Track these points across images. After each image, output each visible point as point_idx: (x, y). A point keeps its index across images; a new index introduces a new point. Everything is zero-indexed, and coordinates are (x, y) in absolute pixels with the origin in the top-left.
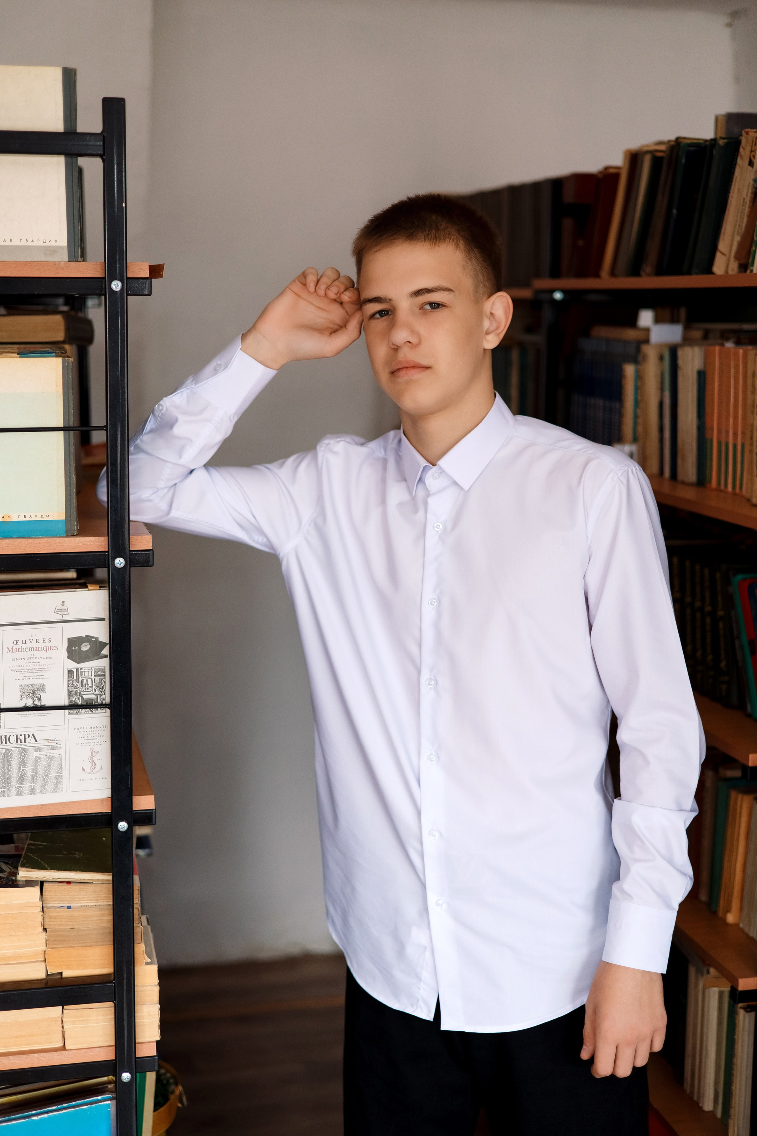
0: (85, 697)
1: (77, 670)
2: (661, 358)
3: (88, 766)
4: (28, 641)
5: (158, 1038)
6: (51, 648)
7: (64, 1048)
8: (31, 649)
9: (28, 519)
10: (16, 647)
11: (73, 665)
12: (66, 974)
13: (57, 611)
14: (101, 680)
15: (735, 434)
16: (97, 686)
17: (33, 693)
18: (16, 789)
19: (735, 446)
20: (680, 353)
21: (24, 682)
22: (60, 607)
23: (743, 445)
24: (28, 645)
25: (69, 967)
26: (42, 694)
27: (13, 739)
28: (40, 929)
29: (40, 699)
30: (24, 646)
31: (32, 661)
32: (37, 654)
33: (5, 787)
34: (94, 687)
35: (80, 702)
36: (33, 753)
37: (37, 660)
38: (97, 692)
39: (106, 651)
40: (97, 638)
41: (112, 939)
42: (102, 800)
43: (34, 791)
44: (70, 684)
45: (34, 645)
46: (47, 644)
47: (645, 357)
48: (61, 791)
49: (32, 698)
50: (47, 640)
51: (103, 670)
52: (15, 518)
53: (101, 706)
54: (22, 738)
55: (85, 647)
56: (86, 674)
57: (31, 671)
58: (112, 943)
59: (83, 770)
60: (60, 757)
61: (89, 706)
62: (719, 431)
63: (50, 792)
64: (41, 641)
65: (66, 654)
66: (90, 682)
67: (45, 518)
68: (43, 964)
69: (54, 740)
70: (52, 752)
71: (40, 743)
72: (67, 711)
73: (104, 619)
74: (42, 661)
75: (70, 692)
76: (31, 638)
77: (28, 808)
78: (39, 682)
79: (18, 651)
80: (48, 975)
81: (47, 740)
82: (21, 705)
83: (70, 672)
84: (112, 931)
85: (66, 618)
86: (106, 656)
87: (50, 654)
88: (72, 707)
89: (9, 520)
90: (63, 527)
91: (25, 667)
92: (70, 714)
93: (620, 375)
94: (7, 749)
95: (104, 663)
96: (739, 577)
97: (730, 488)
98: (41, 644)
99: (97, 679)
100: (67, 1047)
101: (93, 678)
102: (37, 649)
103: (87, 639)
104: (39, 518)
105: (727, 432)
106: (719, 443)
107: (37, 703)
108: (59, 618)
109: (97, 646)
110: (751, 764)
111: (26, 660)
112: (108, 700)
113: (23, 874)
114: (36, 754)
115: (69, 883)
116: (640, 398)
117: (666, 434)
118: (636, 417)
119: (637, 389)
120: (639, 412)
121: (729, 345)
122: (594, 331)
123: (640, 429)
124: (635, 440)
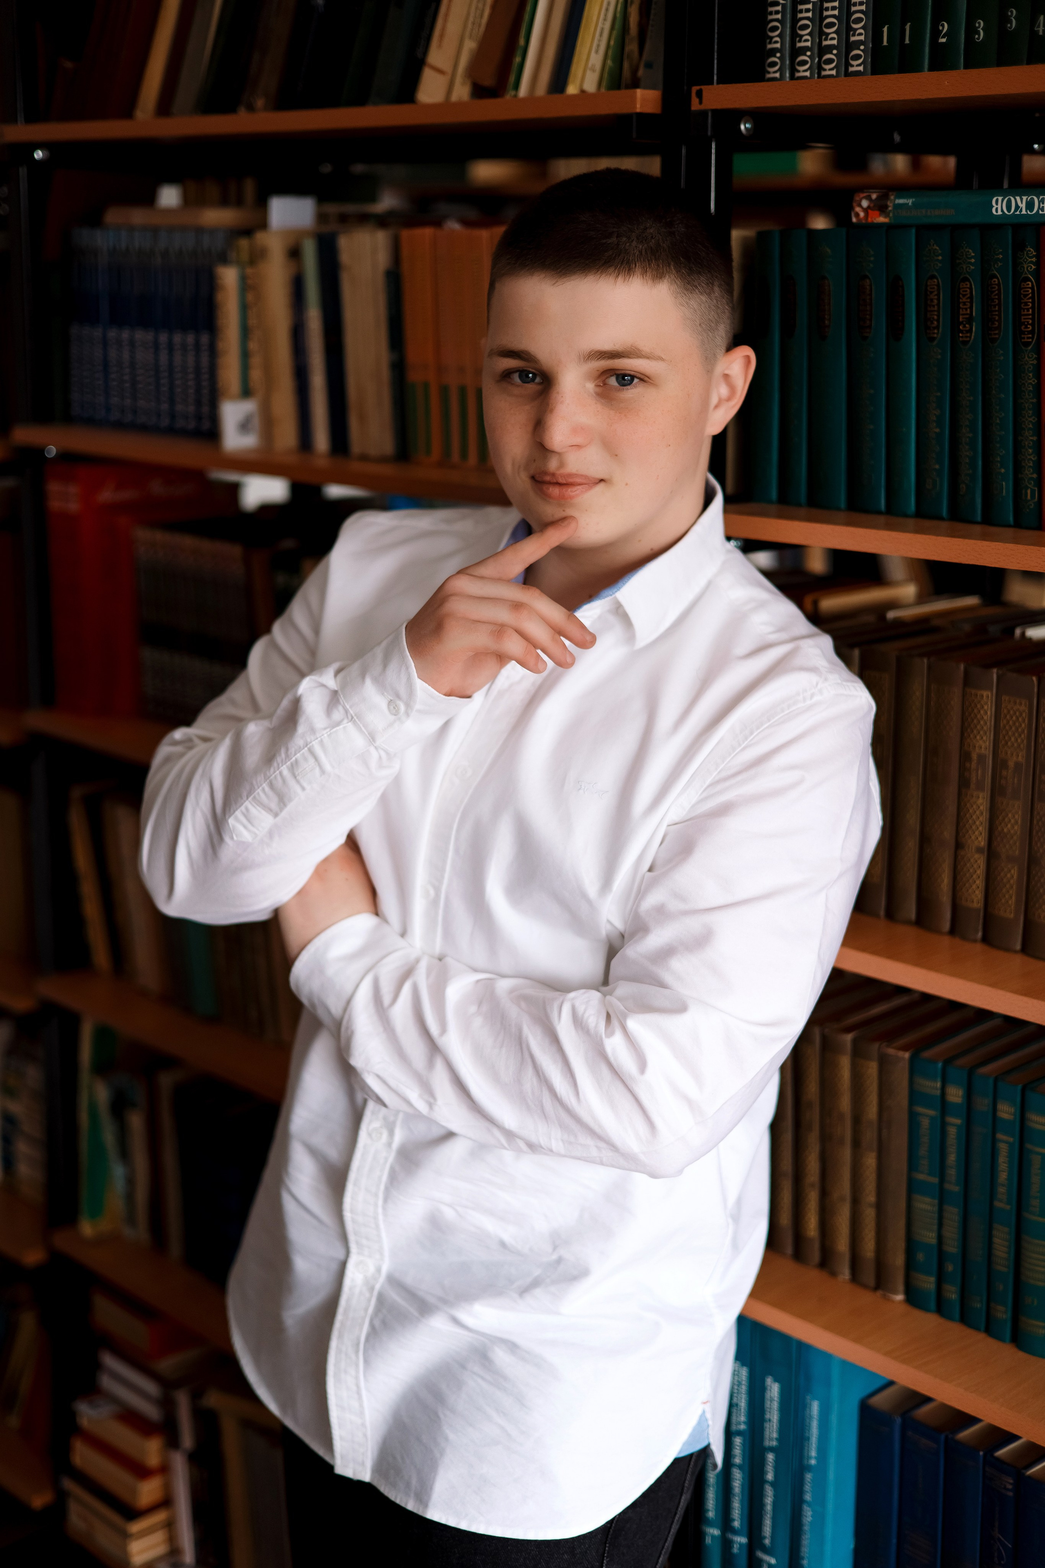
2: (296, 253)
20: (340, 241)
47: (258, 253)
62: (442, 369)
93: (208, 286)
116: (252, 322)
117: (318, 381)
118: (245, 355)
119: (244, 308)
120: (253, 346)
121: (453, 226)
122: (113, 216)
123: (256, 375)
124: (246, 392)
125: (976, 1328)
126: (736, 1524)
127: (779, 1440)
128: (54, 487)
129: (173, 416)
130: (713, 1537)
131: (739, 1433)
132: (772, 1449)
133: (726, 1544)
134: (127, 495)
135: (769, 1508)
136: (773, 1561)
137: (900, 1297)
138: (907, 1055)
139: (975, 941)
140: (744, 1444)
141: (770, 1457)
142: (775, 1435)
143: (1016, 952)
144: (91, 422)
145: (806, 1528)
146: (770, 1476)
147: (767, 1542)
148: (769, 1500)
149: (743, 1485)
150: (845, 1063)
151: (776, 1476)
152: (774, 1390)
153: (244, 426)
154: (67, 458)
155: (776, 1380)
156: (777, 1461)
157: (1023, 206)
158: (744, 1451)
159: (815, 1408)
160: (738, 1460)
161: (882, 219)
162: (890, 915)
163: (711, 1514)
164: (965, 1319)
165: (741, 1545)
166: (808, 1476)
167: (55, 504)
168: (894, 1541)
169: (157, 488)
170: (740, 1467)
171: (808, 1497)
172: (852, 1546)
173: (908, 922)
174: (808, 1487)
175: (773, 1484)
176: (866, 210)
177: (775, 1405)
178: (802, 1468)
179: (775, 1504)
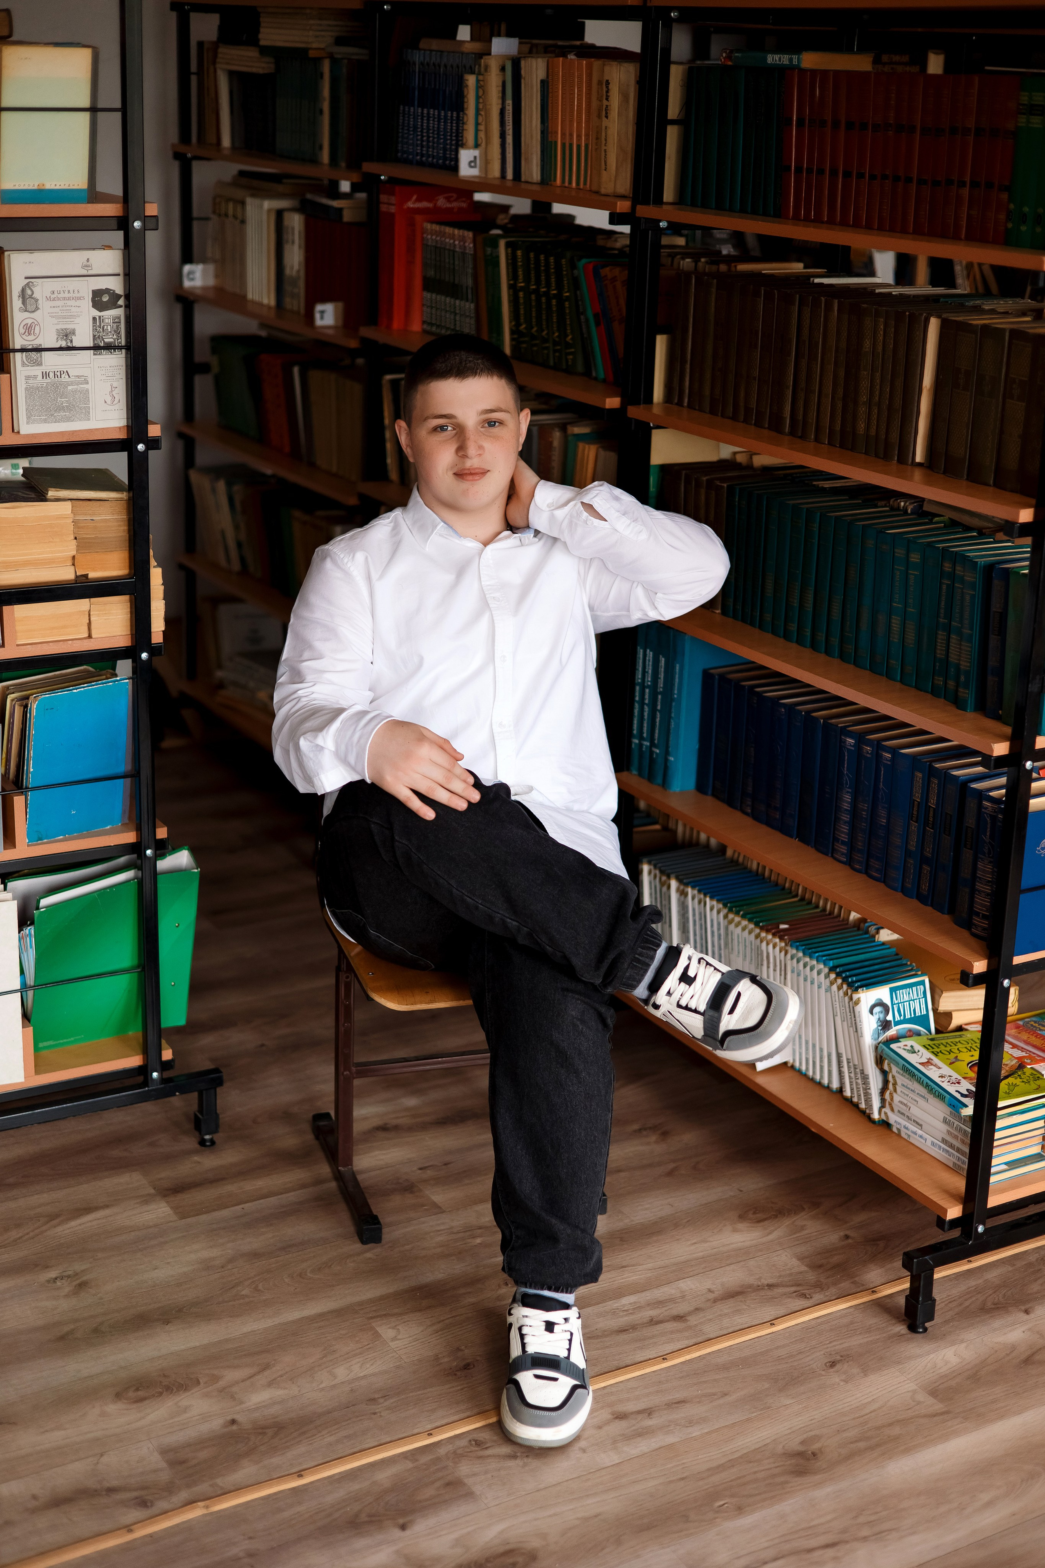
0: (106, 340)
1: (100, 317)
2: (503, 69)
3: (109, 401)
4: (62, 292)
5: (163, 629)
6: (79, 298)
7: (90, 636)
8: (64, 299)
9: (58, 187)
10: (53, 296)
11: (96, 313)
12: (92, 575)
13: (85, 267)
14: (118, 326)
15: (579, 136)
16: (115, 331)
17: (66, 336)
18: (55, 417)
19: (579, 147)
20: (523, 63)
21: (60, 327)
22: (85, 263)
23: (587, 146)
24: (62, 295)
25: (94, 570)
26: (73, 337)
27: (52, 375)
28: (73, 538)
29: (71, 341)
30: (59, 296)
31: (65, 308)
32: (69, 303)
33: (46, 415)
34: (113, 332)
35: (102, 345)
36: (67, 387)
37: (67, 308)
38: (115, 337)
39: (121, 302)
40: (114, 291)
41: (127, 545)
42: (120, 428)
43: (69, 419)
44: (95, 330)
45: (67, 295)
46: (76, 295)
47: (487, 68)
48: (89, 420)
49: (66, 340)
50: (76, 292)
51: (119, 318)
52: (48, 186)
53: (120, 348)
54: (59, 374)
55: (105, 298)
56: (107, 321)
57: (64, 317)
58: (128, 548)
59: (105, 402)
60: (87, 390)
61: (109, 347)
62: (563, 134)
63: (80, 420)
64: (71, 292)
65: (91, 304)
66: (109, 327)
67: (72, 187)
68: (73, 567)
69: (83, 376)
70: (82, 386)
71: (72, 379)
72: (92, 351)
73: (119, 275)
74: (73, 309)
75: (94, 336)
76: (64, 289)
77: (62, 433)
78: (70, 326)
79: (54, 300)
80: (76, 576)
81: (78, 377)
82: (58, 346)
83: (94, 319)
84: (127, 538)
85: (90, 272)
86: (121, 306)
87: (78, 303)
88: (96, 348)
89: (43, 188)
90: (85, 195)
91: (60, 314)
92: (94, 354)
93: (461, 85)
94: (47, 383)
95: (119, 312)
96: (584, 261)
97: (574, 185)
98: (71, 295)
99: (115, 325)
100: (93, 636)
101: (111, 324)
102: (69, 299)
103: (107, 291)
104: (66, 187)
105: (571, 135)
106: (563, 145)
107: (69, 344)
108: (85, 272)
109: (115, 297)
110: (607, 406)
111: (60, 308)
112: (123, 343)
113: (51, 493)
114: (70, 388)
115: (89, 500)
116: (481, 106)
117: (509, 139)
118: (477, 124)
119: (478, 97)
120: (480, 119)
121: (571, 57)
122: (424, 43)
123: (482, 135)
124: (477, 146)
125: (747, 623)
126: (645, 735)
127: (663, 688)
128: (383, 198)
129: (445, 159)
130: (636, 744)
131: (648, 687)
132: (660, 693)
133: (641, 745)
134: (425, 204)
135: (658, 724)
136: (658, 751)
137: (718, 611)
138: (725, 485)
139: (751, 424)
140: (650, 693)
141: (660, 697)
142: (662, 686)
143: (765, 428)
144: (407, 162)
145: (671, 731)
146: (659, 708)
147: (656, 742)
148: (658, 720)
149: (648, 715)
150: (703, 491)
151: (661, 707)
152: (663, 661)
153: (472, 164)
154: (392, 180)
155: (663, 657)
156: (662, 699)
157: (777, 59)
158: (649, 696)
159: (678, 667)
160: (647, 701)
161: (730, 63)
162: (722, 416)
163: (635, 732)
164: (744, 620)
165: (646, 746)
166: (674, 704)
167: (384, 208)
168: (714, 740)
169: (441, 202)
170: (647, 705)
171: (673, 715)
172: (697, 747)
173: (729, 418)
174: (673, 710)
175: (660, 711)
176: (724, 58)
177: (663, 670)
178: (672, 700)
179: (660, 721)
